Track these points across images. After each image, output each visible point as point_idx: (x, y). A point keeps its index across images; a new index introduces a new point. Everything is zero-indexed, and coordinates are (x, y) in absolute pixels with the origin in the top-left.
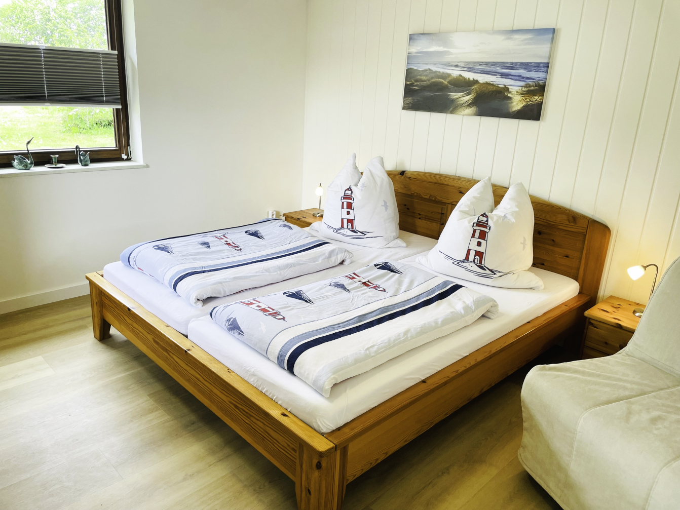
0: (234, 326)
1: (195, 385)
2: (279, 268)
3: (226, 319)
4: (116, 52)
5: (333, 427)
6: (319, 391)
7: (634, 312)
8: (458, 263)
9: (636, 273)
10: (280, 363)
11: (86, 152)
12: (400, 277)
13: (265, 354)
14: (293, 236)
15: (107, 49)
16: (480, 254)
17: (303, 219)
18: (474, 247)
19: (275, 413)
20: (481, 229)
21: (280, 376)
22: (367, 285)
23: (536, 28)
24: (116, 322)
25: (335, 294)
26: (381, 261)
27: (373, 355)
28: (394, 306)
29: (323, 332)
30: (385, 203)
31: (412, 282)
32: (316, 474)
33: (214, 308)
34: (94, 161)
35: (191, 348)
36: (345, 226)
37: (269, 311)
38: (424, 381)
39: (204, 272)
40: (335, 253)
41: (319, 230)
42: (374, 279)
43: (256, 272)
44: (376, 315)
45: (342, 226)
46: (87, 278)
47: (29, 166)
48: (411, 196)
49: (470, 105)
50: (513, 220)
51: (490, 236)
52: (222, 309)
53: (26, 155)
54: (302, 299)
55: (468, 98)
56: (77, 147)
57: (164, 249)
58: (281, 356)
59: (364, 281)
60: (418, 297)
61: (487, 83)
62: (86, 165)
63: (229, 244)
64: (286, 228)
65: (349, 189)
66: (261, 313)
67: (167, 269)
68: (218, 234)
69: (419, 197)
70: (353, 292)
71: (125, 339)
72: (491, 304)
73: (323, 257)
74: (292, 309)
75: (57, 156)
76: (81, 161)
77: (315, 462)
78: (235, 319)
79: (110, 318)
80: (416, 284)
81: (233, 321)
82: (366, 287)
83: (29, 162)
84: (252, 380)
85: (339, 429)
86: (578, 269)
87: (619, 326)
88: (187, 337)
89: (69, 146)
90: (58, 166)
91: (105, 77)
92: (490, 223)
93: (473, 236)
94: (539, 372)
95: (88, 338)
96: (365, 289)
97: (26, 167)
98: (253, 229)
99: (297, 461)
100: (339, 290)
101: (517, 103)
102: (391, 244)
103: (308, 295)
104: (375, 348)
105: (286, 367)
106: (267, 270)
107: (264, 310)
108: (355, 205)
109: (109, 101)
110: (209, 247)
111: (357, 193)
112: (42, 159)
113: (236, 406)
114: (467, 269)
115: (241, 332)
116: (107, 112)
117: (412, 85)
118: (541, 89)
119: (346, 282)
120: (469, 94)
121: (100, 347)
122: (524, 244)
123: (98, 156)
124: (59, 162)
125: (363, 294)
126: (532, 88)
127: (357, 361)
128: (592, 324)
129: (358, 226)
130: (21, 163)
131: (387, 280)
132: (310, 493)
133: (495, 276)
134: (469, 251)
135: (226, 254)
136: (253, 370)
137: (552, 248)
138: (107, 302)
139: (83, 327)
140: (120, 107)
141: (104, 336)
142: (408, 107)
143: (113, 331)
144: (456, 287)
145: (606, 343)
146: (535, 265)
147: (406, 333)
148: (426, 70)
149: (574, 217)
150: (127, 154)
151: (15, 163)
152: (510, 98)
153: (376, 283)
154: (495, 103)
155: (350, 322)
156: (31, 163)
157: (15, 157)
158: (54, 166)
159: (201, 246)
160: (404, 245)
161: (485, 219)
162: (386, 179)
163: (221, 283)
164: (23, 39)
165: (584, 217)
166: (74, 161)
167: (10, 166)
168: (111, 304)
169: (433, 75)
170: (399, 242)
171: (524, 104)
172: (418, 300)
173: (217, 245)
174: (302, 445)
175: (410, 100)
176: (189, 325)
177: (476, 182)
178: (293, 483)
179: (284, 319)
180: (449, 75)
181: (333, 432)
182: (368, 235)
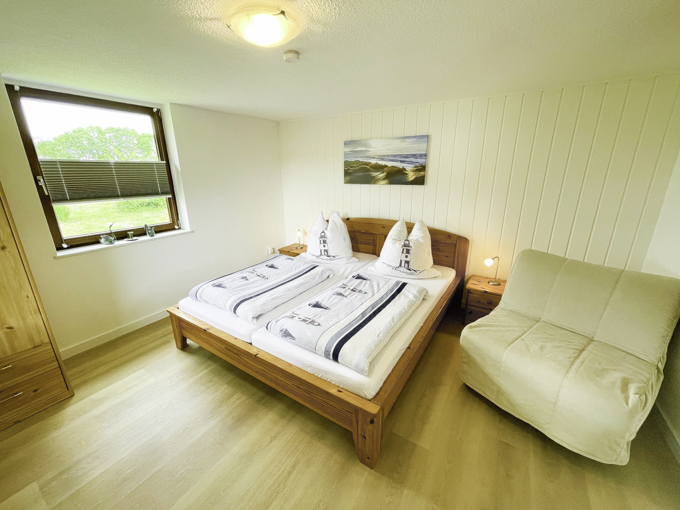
0: (286, 334)
1: (263, 375)
2: (297, 287)
3: (279, 330)
4: (164, 162)
5: (374, 394)
6: (360, 371)
7: (489, 283)
8: (396, 268)
9: (489, 262)
10: (327, 355)
11: (152, 227)
12: (370, 282)
13: (314, 351)
14: (296, 265)
15: (157, 160)
16: (407, 262)
17: (291, 251)
18: (404, 259)
19: (333, 391)
20: (406, 248)
21: (329, 365)
22: (355, 291)
23: (417, 135)
24: (190, 336)
25: (340, 300)
26: (355, 274)
27: (382, 339)
28: (377, 303)
29: (347, 330)
30: (344, 238)
31: (378, 285)
32: (370, 426)
33: (269, 323)
34: (157, 232)
35: (258, 352)
36: (323, 254)
37: (308, 321)
38: (409, 348)
39: (251, 298)
40: (324, 272)
41: (307, 258)
42: (357, 286)
43: (284, 292)
44: (371, 311)
45: (321, 254)
46: (168, 311)
47: (113, 241)
48: (354, 232)
49: (384, 179)
50: (423, 241)
51: (411, 252)
52: (274, 323)
53: (110, 234)
54: (322, 307)
55: (382, 175)
56: (146, 226)
57: (219, 286)
58: (327, 351)
59: (352, 288)
60: (386, 294)
61: (393, 167)
62: (153, 236)
63: (259, 276)
64: (290, 260)
65: (323, 232)
66: (303, 323)
67: (226, 300)
68: (251, 270)
69: (359, 232)
70: (349, 297)
71: (198, 345)
72: (425, 291)
73: (318, 276)
74: (320, 316)
75: (132, 232)
76: (149, 234)
77: (369, 420)
78: (286, 330)
79: (186, 334)
80: (381, 287)
81: (285, 331)
82: (354, 293)
83: (113, 239)
84: (309, 370)
85: (377, 394)
86: (454, 263)
87: (486, 292)
88: (251, 344)
89: (140, 225)
90: (133, 239)
91: (159, 178)
92: (411, 244)
93: (403, 253)
94: (470, 330)
95: (172, 350)
96: (355, 294)
97: (111, 242)
98: (270, 263)
99: (354, 420)
100: (341, 297)
101: (411, 176)
102: (351, 261)
103: (323, 304)
104: (382, 335)
105: (331, 357)
106: (290, 290)
107: (304, 321)
108: (328, 241)
109: (163, 193)
110: (247, 279)
111: (328, 233)
112: (122, 235)
113: (298, 387)
114: (401, 271)
115: (293, 338)
116: (163, 200)
117: (348, 169)
118: (423, 168)
119: (342, 291)
120: (383, 173)
121: (183, 355)
122: (429, 253)
123: (159, 229)
124: (134, 236)
125: (356, 297)
126: (419, 168)
127: (376, 346)
128: (471, 293)
129: (330, 253)
130: (107, 240)
131: (364, 286)
132: (365, 438)
133: (417, 273)
134: (401, 261)
135: (260, 283)
136: (309, 363)
137: (439, 253)
138: (184, 325)
139: (167, 342)
140: (171, 196)
141: (184, 347)
142: (347, 182)
143: (189, 341)
144: (404, 285)
145: (479, 302)
146: (434, 264)
147: (393, 319)
148: (356, 161)
149: (449, 235)
150: (178, 225)
151: (102, 240)
152: (407, 174)
153: (359, 288)
154: (398, 177)
155: (359, 318)
156: (115, 239)
157: (101, 236)
158: (131, 239)
159: (242, 280)
160: (357, 260)
161: (408, 242)
162: (342, 223)
163: (265, 304)
164: (76, 156)
165: (455, 235)
166: (145, 234)
167: (98, 242)
168: (188, 326)
169: (360, 164)
170: (354, 259)
171: (415, 176)
172: (387, 296)
173: (253, 278)
174: (357, 410)
175: (348, 178)
176: (252, 337)
177: (395, 222)
178: (352, 433)
179: (319, 324)
180: (370, 163)
181: (375, 397)
182: (337, 257)
